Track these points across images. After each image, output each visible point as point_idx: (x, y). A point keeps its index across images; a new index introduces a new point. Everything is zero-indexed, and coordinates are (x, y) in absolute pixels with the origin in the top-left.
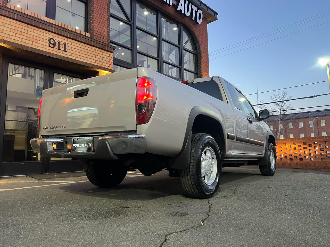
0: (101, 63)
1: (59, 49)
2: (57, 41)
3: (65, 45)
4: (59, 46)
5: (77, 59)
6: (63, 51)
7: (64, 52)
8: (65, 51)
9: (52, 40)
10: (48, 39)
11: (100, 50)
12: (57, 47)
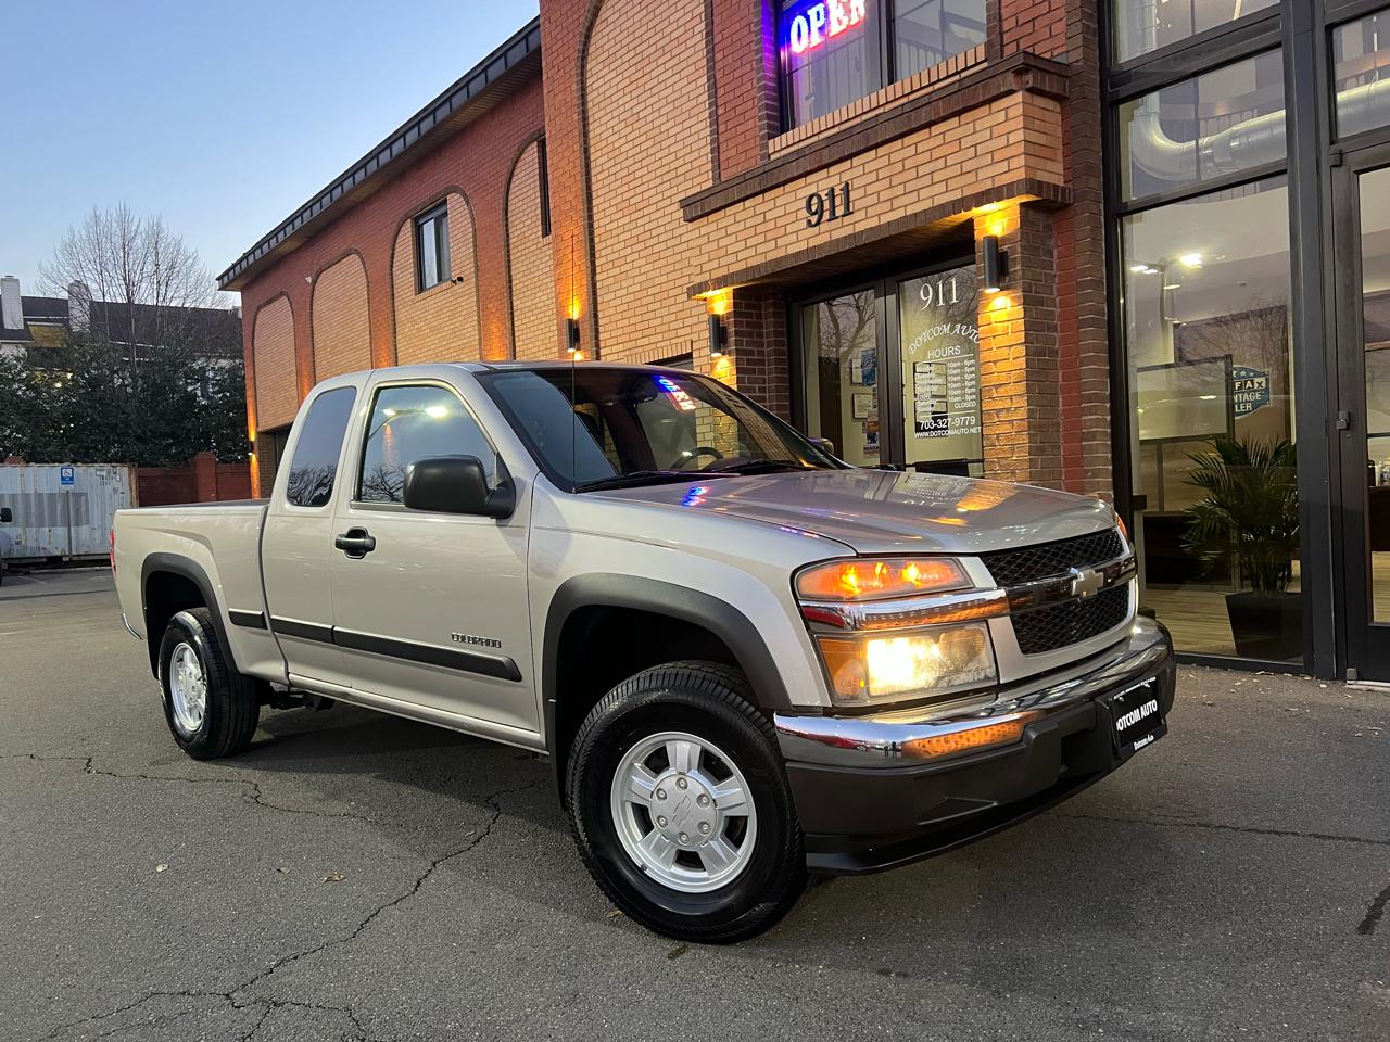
0: (971, 178)
1: (833, 217)
2: (826, 192)
3: (847, 189)
4: (833, 207)
5: (885, 219)
6: (843, 216)
7: (847, 220)
8: (848, 213)
9: (815, 200)
10: (803, 203)
11: (963, 117)
12: (826, 216)
